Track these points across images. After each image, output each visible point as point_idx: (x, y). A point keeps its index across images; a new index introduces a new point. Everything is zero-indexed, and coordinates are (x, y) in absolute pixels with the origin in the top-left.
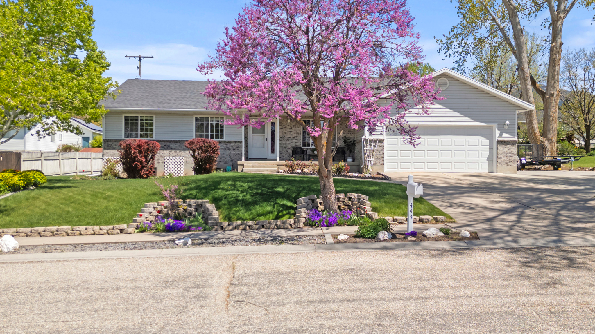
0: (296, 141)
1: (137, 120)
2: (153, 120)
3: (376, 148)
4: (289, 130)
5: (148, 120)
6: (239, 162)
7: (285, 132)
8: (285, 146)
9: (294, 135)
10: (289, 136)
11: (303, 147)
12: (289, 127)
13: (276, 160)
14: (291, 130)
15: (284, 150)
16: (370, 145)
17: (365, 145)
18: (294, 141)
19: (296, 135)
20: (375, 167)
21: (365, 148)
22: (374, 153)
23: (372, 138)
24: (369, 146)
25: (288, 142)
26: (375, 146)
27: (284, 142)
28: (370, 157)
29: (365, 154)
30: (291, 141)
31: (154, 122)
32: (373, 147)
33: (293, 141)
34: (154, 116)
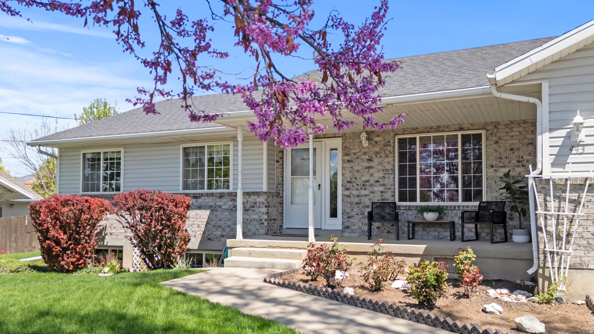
0: (382, 188)
1: (99, 160)
2: (120, 159)
3: (580, 211)
4: (366, 164)
5: (113, 159)
6: (229, 242)
7: (356, 168)
8: (357, 200)
9: (378, 175)
10: (366, 178)
11: (398, 203)
12: (366, 157)
13: (305, 236)
14: (371, 164)
15: (356, 210)
16: (560, 199)
17: (540, 199)
18: (378, 188)
19: (381, 174)
20: (578, 275)
21: (540, 211)
22: (575, 228)
23: (565, 176)
24: (553, 204)
25: (363, 192)
26: (576, 203)
27: (355, 192)
28: (559, 238)
29: (539, 229)
30: (370, 189)
31: (122, 161)
32: (566, 206)
33: (376, 189)
34: (122, 150)
